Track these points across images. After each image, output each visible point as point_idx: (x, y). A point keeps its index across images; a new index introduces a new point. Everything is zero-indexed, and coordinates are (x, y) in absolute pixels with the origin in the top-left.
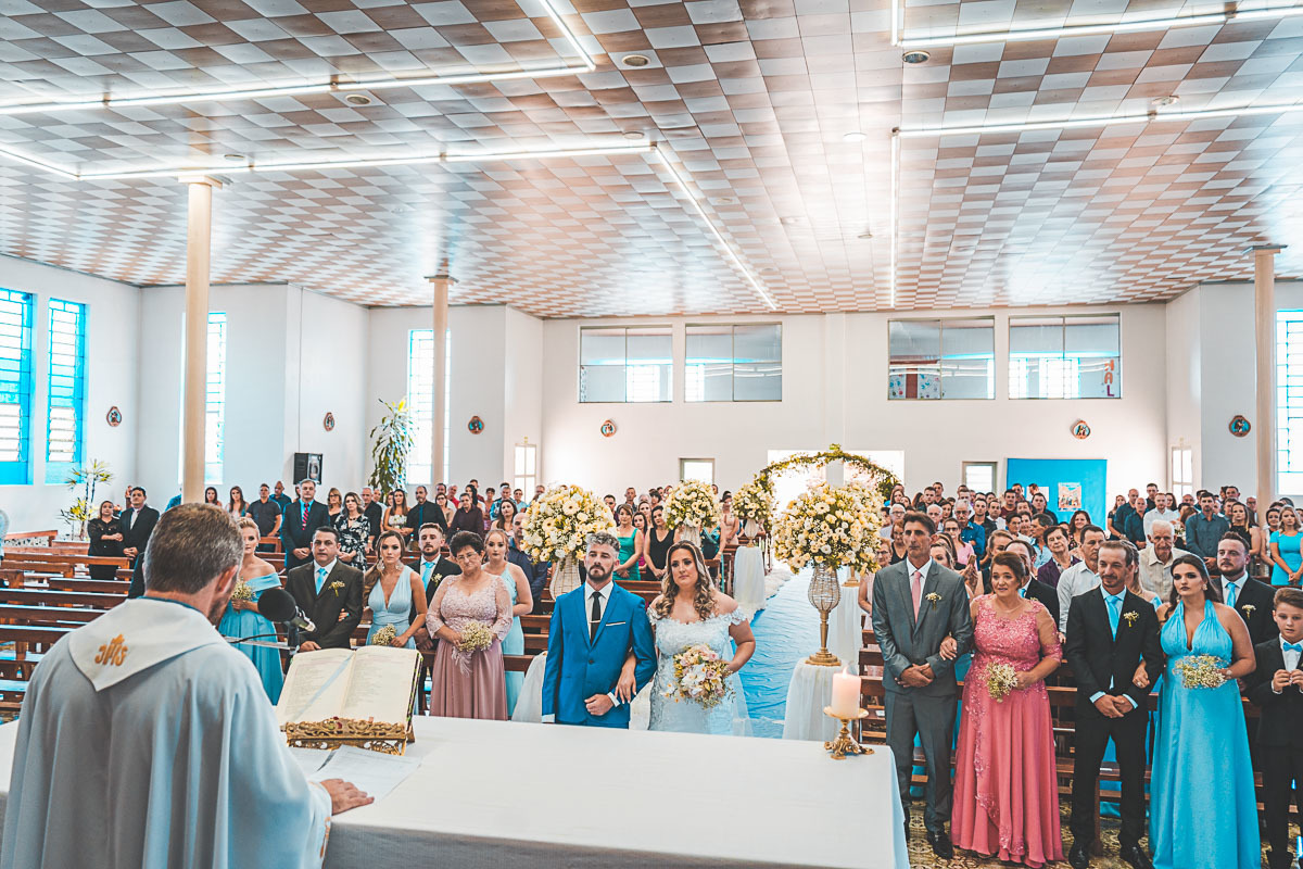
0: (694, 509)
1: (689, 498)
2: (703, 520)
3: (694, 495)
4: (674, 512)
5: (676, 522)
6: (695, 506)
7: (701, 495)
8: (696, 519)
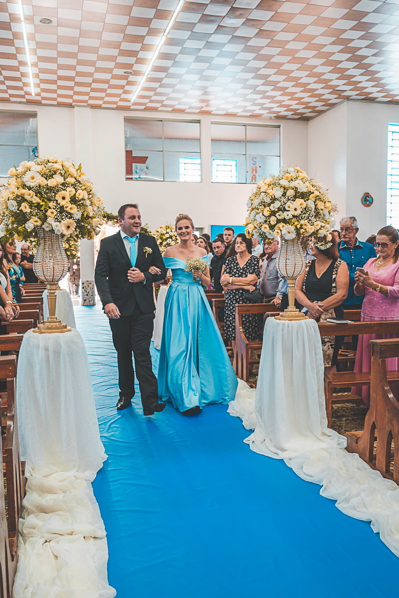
0: (63, 203)
1: (52, 183)
2: (78, 222)
3: (57, 180)
4: (25, 208)
5: (30, 225)
6: (64, 198)
7: (72, 180)
8: (67, 221)
